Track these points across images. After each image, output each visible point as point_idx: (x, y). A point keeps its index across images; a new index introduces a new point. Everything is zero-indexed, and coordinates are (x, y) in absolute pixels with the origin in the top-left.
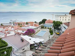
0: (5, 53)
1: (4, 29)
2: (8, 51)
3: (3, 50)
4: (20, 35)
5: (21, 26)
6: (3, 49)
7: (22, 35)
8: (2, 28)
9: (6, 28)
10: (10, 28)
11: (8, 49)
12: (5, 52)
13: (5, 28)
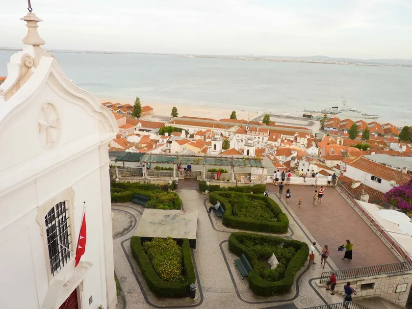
0: (274, 261)
1: (273, 143)
2: (288, 260)
3: (267, 248)
4: (356, 194)
5: (364, 143)
6: (264, 240)
7: (366, 197)
8: (266, 139)
9: (282, 141)
10: (303, 141)
11: (285, 246)
12: (271, 255)
13: (276, 140)
